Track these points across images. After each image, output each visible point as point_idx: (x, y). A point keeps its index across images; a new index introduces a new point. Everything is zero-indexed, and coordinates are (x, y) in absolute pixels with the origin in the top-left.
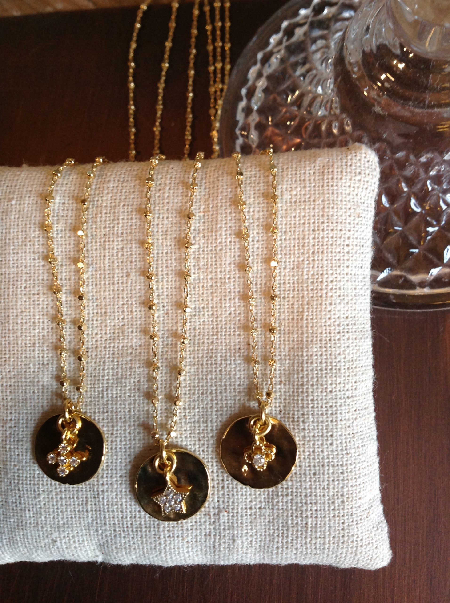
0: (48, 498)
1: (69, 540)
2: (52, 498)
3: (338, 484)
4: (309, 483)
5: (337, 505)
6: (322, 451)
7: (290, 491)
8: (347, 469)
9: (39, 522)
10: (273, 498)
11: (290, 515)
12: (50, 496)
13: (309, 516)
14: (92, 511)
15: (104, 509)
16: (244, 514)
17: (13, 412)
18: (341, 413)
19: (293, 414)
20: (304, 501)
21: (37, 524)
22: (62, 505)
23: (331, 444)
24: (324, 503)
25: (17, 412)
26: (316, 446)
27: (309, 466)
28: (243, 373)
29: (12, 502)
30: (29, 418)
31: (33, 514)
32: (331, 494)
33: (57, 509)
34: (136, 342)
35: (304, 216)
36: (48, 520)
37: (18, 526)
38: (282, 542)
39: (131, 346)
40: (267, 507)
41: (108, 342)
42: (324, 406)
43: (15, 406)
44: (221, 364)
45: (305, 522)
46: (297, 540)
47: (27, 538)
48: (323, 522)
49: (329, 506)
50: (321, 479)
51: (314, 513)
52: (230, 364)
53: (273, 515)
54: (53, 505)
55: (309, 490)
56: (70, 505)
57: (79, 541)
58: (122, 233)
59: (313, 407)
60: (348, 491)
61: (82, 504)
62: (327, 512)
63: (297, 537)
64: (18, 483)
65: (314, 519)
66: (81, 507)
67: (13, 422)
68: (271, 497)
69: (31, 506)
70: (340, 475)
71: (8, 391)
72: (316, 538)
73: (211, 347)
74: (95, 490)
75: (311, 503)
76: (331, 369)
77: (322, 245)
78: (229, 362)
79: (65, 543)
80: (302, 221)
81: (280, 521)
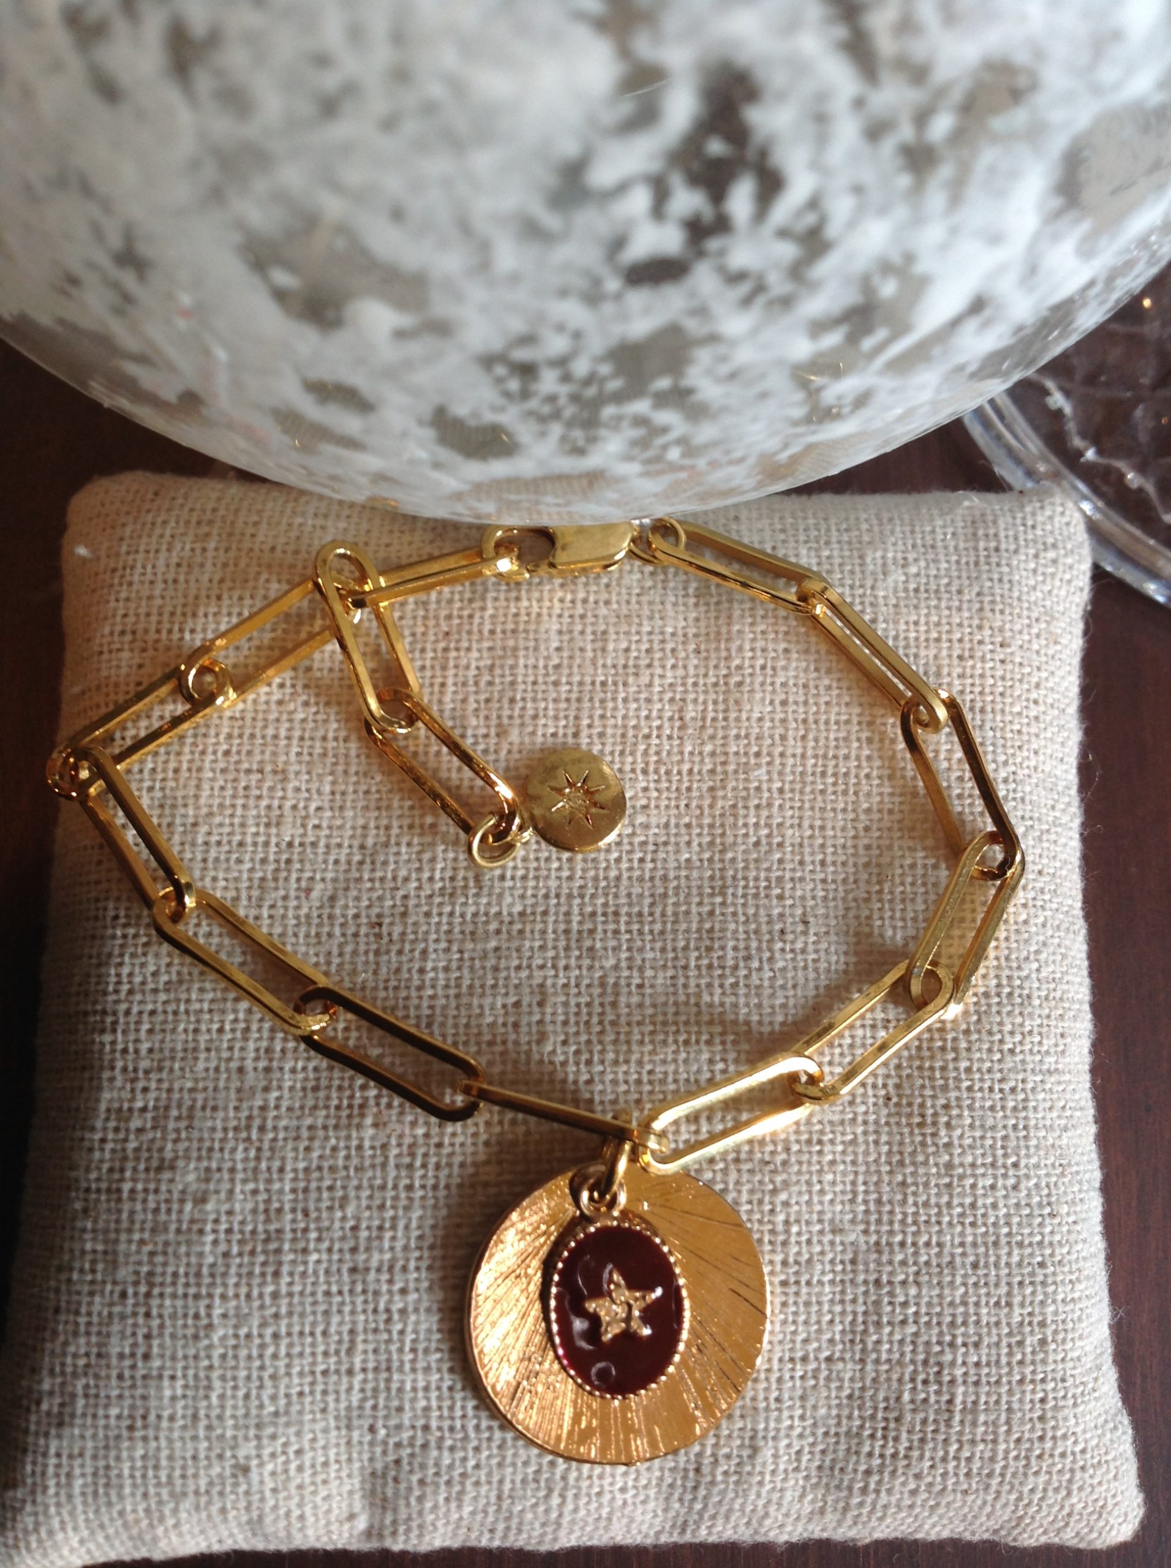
0: (236, 1336)
1: (287, 1462)
2: (248, 1336)
3: (1033, 1293)
4: (962, 1290)
5: (1029, 1350)
6: (995, 1206)
7: (912, 1310)
8: (1052, 1255)
9: (202, 1413)
10: (865, 1332)
11: (907, 1377)
12: (243, 1331)
13: (960, 1380)
14: (364, 1370)
15: (402, 1362)
16: (787, 1376)
17: (153, 1085)
18: (1035, 1109)
19: (922, 1105)
20: (948, 1338)
21: (195, 1417)
22: (275, 1356)
23: (1015, 1187)
24: (998, 1344)
25: (165, 1085)
26: (980, 1192)
27: (962, 1244)
28: (791, 993)
29: (121, 1356)
30: (199, 1104)
31: (186, 1387)
32: (1016, 1319)
33: (262, 1368)
34: (511, 905)
35: (938, 624)
36: (230, 1403)
37: (131, 1428)
38: (882, 1456)
39: (499, 914)
40: (848, 1356)
41: (437, 900)
42: (996, 1087)
43: (160, 1069)
44: (736, 968)
45: (946, 1397)
46: (922, 1449)
47: (156, 1467)
48: (994, 1398)
49: (1010, 1354)
50: (992, 1279)
51: (972, 1371)
52: (760, 969)
53: (862, 1379)
54: (249, 1357)
55: (961, 1309)
56: (301, 1354)
57: (313, 1466)
58: (492, 632)
59: (970, 1089)
60: (1056, 1313)
61: (337, 1352)
62: (1005, 1370)
63: (922, 1440)
64: (148, 1295)
65: (971, 1389)
66: (333, 1360)
67: (149, 1115)
68: (861, 1328)
69: (180, 1365)
70: (1038, 1270)
71: (145, 1027)
72: (973, 1442)
73: (707, 926)
74: (382, 1306)
75: (965, 1345)
76: (1010, 994)
77: (981, 693)
78: (755, 964)
79: (273, 1474)
80: (934, 635)
81: (881, 1396)
